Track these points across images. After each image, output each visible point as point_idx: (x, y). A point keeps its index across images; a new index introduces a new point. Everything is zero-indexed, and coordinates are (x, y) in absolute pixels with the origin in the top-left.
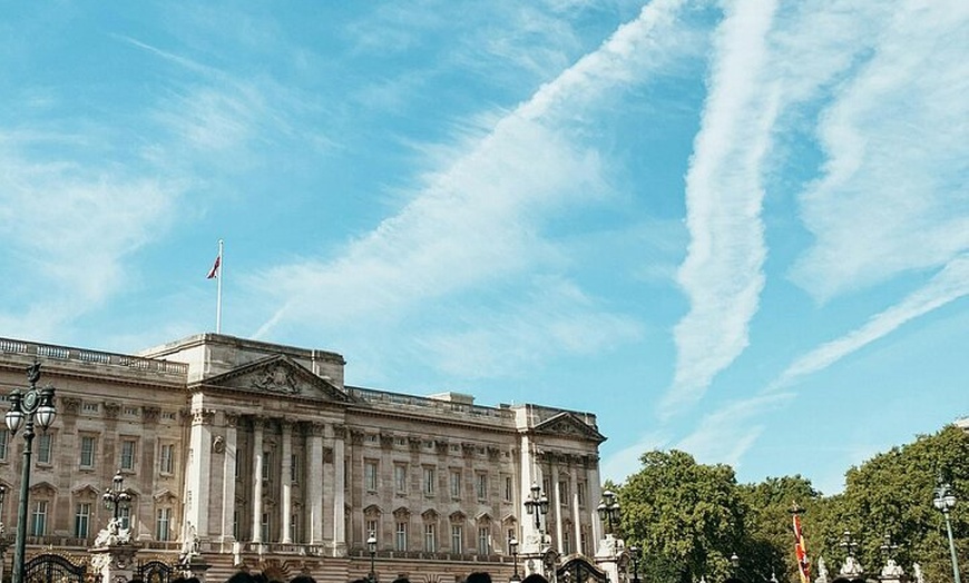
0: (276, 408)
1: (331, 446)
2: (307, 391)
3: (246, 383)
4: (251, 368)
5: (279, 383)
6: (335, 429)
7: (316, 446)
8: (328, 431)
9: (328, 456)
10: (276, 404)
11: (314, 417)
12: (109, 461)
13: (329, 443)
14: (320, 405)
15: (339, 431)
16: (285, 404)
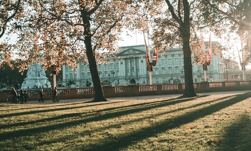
2: (137, 52)
3: (126, 53)
4: (126, 51)
5: (131, 52)
7: (140, 60)
8: (142, 58)
9: (142, 61)
10: (131, 55)
11: (138, 56)
12: (109, 67)
13: (142, 60)
14: (139, 54)
16: (133, 55)
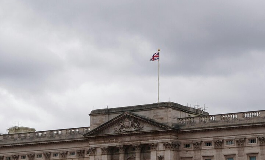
0: (127, 141)
1: (162, 155)
2: (147, 128)
3: (112, 131)
4: (110, 124)
5: (128, 127)
6: (164, 145)
8: (161, 147)
10: (128, 139)
11: (151, 141)
13: (161, 154)
15: (167, 146)
16: (133, 138)
